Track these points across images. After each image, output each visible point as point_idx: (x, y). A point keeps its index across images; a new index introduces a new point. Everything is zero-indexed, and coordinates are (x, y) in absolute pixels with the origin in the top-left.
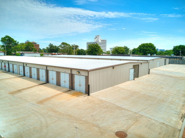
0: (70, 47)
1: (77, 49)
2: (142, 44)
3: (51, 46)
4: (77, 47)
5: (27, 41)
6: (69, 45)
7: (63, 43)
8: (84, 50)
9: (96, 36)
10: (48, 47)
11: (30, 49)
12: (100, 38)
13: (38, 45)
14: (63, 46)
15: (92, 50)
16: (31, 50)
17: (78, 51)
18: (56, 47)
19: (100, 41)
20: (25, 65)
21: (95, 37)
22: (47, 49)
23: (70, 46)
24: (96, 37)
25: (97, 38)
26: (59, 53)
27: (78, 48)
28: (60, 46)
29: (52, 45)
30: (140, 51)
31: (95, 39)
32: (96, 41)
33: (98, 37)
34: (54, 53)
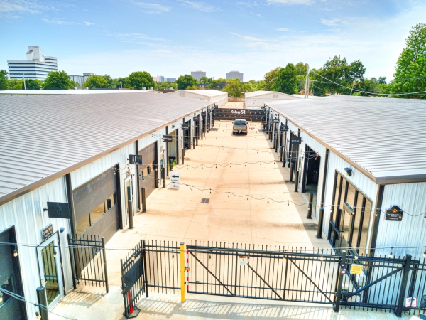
9: (29, 47)
12: (40, 51)
19: (42, 60)
21: (28, 51)
24: (31, 51)
25: (33, 53)
30: (131, 84)
31: (28, 53)
32: (34, 60)
33: (34, 49)
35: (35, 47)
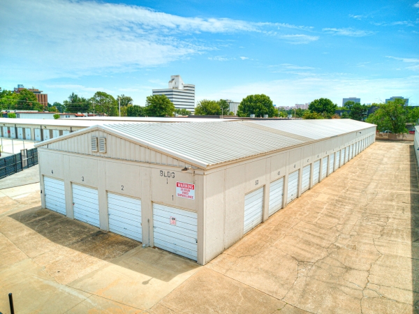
0: (114, 101)
1: (129, 105)
2: (248, 97)
3: (74, 98)
4: (129, 100)
5: (19, 85)
6: (111, 97)
7: (99, 94)
8: (140, 107)
9: (172, 76)
10: (68, 100)
11: (29, 105)
12: (180, 80)
13: (45, 96)
14: (98, 99)
15: (155, 107)
16: (31, 106)
17: (128, 110)
18: (84, 100)
19: (181, 88)
20: (43, 127)
21: (170, 80)
22: (66, 105)
23: (113, 99)
24: (173, 79)
25: (173, 82)
26: (91, 114)
27: (132, 102)
28: (93, 99)
29: (76, 96)
31: (170, 82)
32: (173, 88)
34: (79, 114)
35: (177, 76)
